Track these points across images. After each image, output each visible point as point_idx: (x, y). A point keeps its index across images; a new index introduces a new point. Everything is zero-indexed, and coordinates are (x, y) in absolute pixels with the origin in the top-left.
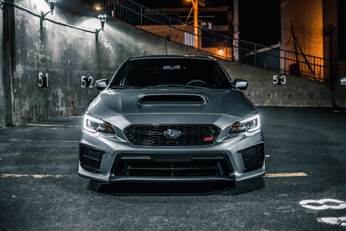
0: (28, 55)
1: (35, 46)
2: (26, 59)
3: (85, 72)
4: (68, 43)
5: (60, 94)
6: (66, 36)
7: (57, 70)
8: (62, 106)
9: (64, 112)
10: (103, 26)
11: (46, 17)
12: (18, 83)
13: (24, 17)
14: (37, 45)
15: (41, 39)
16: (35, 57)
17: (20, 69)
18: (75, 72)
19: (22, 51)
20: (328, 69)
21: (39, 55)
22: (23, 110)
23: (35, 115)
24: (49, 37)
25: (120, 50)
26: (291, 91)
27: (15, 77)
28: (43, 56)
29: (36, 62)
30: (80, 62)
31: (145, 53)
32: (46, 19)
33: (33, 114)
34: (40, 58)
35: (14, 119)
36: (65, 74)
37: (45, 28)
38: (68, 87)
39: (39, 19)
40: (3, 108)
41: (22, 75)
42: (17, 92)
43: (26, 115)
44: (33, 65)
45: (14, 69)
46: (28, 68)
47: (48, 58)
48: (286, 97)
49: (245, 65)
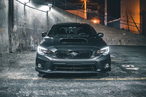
0: (19, 21)
1: (22, 17)
2: (18, 23)
3: (42, 29)
4: (35, 16)
5: (32, 39)
6: (34, 13)
7: (31, 28)
8: (32, 44)
9: (33, 47)
10: (50, 9)
11: (26, 4)
12: (15, 34)
13: (17, 4)
14: (22, 16)
15: (24, 14)
16: (22, 22)
17: (15, 27)
18: (38, 29)
19: (16, 19)
20: (142, 29)
21: (23, 21)
22: (17, 46)
23: (21, 48)
24: (28, 13)
25: (57, 20)
26: (130, 38)
27: (14, 31)
28: (25, 22)
29: (22, 25)
30: (40, 25)
31: (67, 21)
32: (27, 5)
33: (21, 47)
34: (24, 23)
35: (13, 50)
36: (34, 30)
37: (26, 9)
38: (35, 36)
39: (23, 5)
40: (8, 45)
41: (16, 30)
42: (14, 37)
43: (18, 48)
44: (21, 26)
45: (13, 27)
46: (19, 27)
47: (27, 23)
48: (128, 41)
49: (110, 27)
